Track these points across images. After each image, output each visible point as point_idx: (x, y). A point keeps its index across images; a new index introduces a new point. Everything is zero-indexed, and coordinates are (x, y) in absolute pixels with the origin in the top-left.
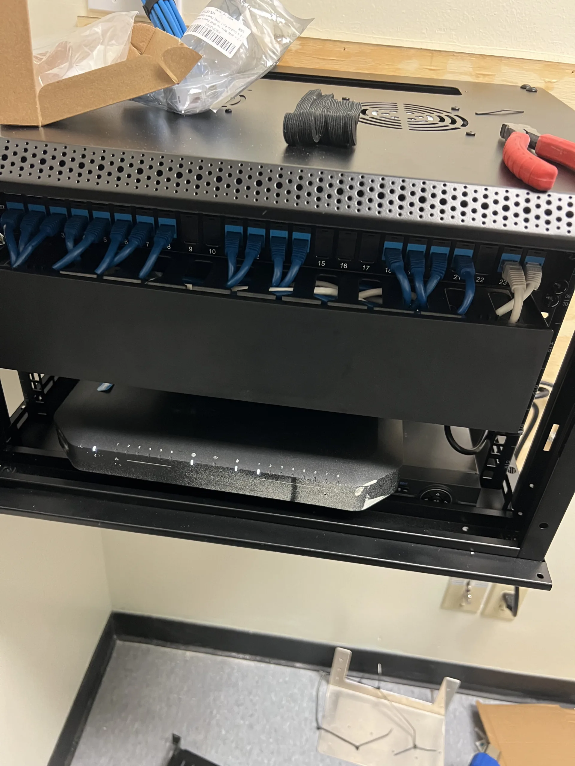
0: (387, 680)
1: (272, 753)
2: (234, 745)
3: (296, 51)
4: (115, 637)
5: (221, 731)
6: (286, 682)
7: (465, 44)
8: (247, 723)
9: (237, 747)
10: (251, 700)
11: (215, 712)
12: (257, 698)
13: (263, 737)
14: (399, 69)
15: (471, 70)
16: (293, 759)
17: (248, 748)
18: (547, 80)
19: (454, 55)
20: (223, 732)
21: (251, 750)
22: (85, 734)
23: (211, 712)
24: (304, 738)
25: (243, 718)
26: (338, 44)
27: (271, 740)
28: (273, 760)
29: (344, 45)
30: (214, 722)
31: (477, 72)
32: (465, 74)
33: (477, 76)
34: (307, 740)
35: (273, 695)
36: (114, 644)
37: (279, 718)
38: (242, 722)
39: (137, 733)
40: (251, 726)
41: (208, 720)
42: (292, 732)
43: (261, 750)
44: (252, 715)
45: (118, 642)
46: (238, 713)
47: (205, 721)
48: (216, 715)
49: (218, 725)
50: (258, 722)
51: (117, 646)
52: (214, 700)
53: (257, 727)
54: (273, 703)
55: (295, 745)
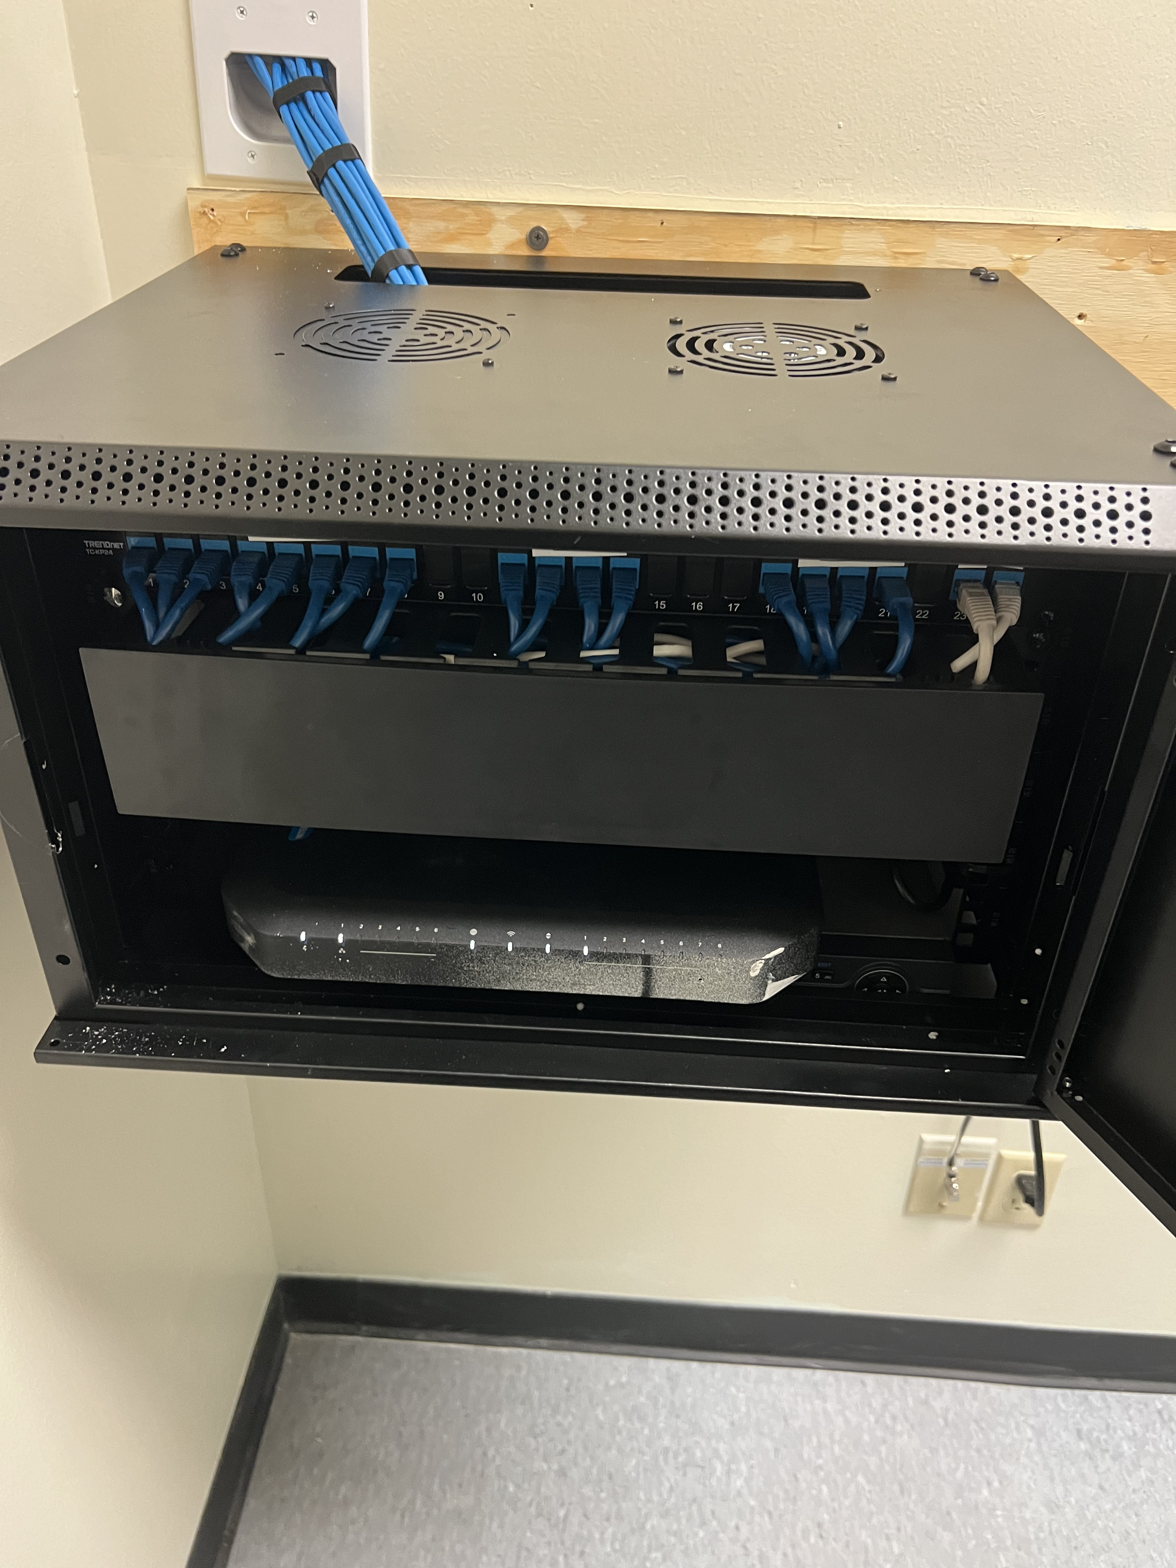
0: (814, 1365)
1: (608, 1519)
2: (533, 1510)
3: (578, 231)
4: (286, 1326)
5: (506, 1487)
6: (622, 1386)
7: (868, 203)
8: (555, 1467)
9: (539, 1515)
10: (559, 1424)
11: (491, 1452)
12: (570, 1418)
13: (588, 1491)
14: (759, 251)
15: (884, 246)
16: (648, 1526)
17: (562, 1513)
18: (1016, 256)
19: (852, 224)
20: (511, 1488)
21: (566, 1517)
22: (246, 1514)
23: (485, 1454)
24: (667, 1485)
25: (546, 1459)
26: (650, 214)
27: (603, 1495)
28: (610, 1530)
29: (661, 217)
30: (491, 1470)
31: (895, 250)
32: (874, 254)
33: (895, 255)
34: (671, 1489)
35: (599, 1411)
36: (287, 1340)
37: (614, 1452)
38: (545, 1467)
39: (346, 1503)
40: (562, 1473)
41: (479, 1468)
42: (642, 1476)
43: (585, 1516)
44: (563, 1451)
45: (293, 1335)
46: (537, 1450)
47: (474, 1470)
48: (494, 1457)
49: (499, 1475)
50: (576, 1464)
51: (291, 1343)
52: (488, 1430)
53: (575, 1473)
54: (601, 1426)
55: (649, 1500)
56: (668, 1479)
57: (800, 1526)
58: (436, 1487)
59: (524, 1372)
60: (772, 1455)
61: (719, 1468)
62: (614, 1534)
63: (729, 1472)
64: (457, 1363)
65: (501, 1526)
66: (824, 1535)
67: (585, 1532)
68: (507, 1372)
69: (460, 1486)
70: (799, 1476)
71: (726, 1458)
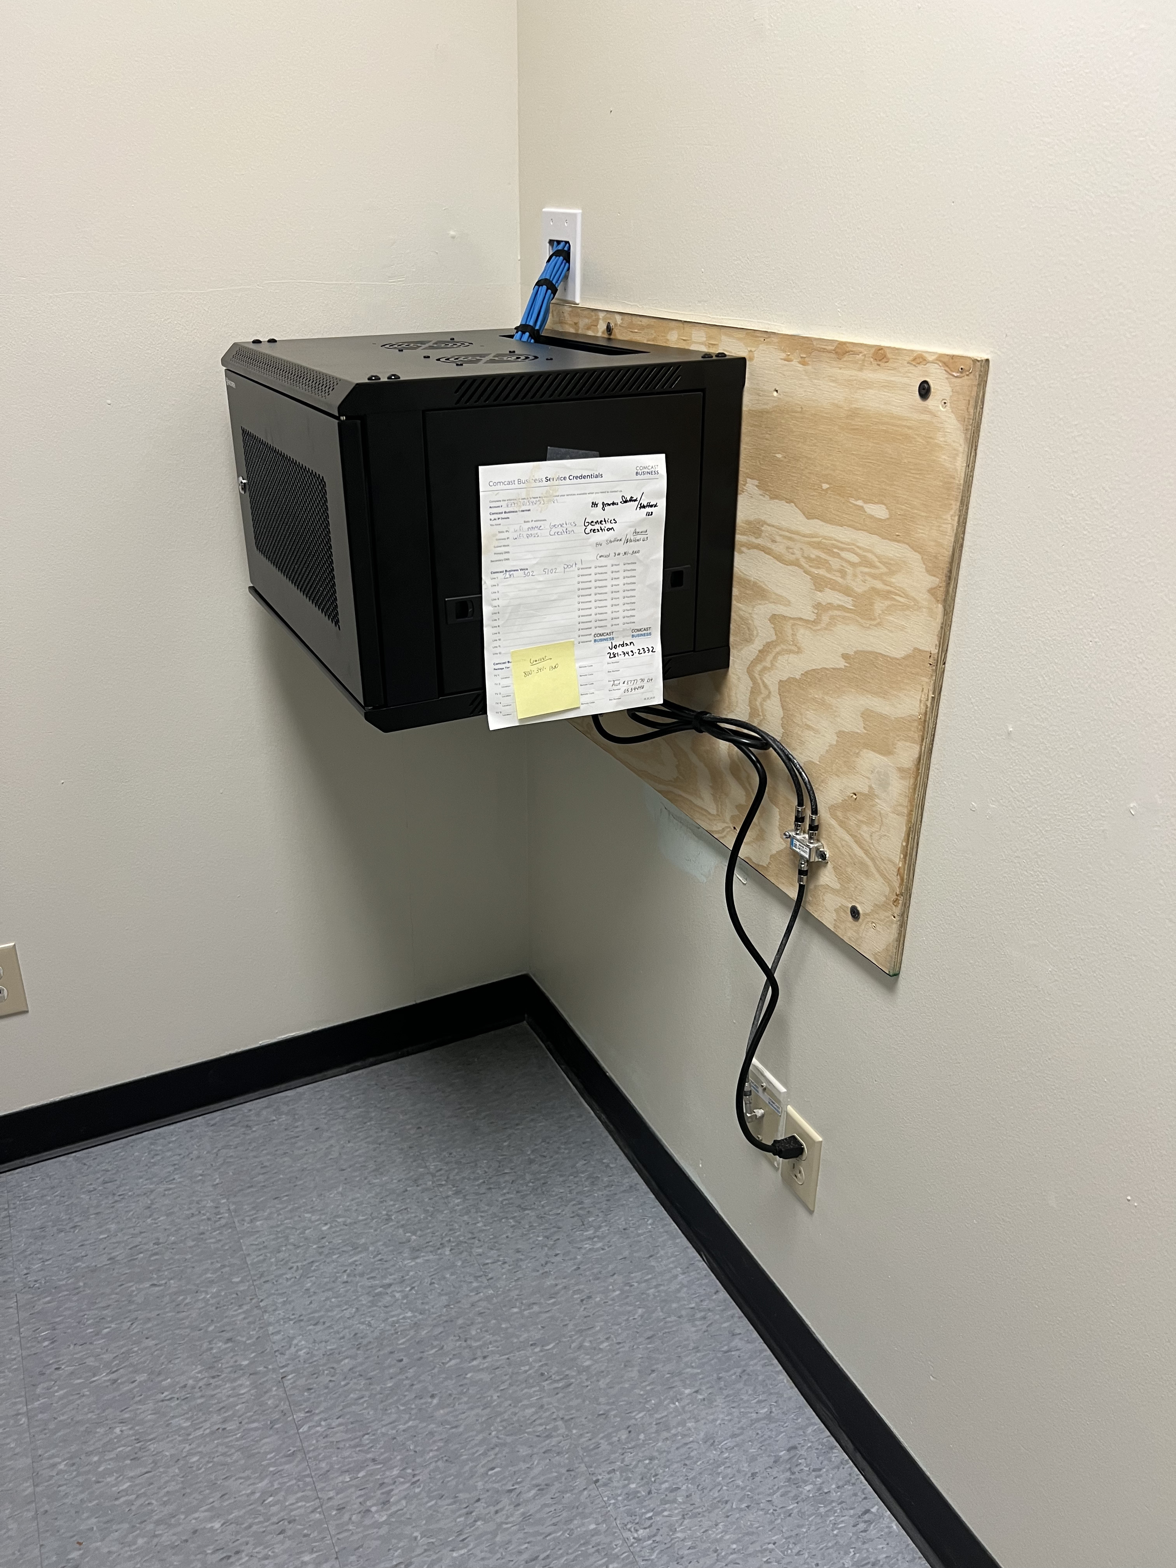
1: (518, 1192)
2: (500, 1158)
4: (526, 1016)
5: (505, 1142)
6: (607, 1166)
8: (532, 1157)
9: (499, 1162)
10: (559, 1148)
11: (520, 1127)
12: (567, 1151)
13: (528, 1177)
16: (527, 1212)
17: (507, 1171)
18: (749, 349)
20: (505, 1144)
21: (507, 1173)
23: (517, 1125)
24: (559, 1211)
25: (533, 1151)
27: (531, 1184)
28: (512, 1196)
29: (644, 320)
30: (510, 1131)
34: (558, 1214)
35: (582, 1162)
37: (561, 1179)
38: (529, 1153)
40: (531, 1162)
41: (507, 1126)
42: (556, 1197)
43: (513, 1181)
44: (544, 1157)
45: (525, 1022)
46: (536, 1145)
47: (505, 1124)
48: (518, 1129)
49: (509, 1136)
50: (540, 1165)
51: (521, 1024)
52: (532, 1120)
53: (535, 1167)
54: (573, 1166)
55: (543, 1206)
56: (562, 1211)
57: (582, 1287)
58: (483, 1114)
59: (579, 1120)
60: (620, 1257)
61: (590, 1232)
62: (511, 1198)
63: (590, 1239)
64: (562, 1090)
65: (481, 1149)
66: (584, 1302)
67: (503, 1185)
68: (573, 1112)
69: (492, 1123)
70: (615, 1276)
71: (598, 1233)
